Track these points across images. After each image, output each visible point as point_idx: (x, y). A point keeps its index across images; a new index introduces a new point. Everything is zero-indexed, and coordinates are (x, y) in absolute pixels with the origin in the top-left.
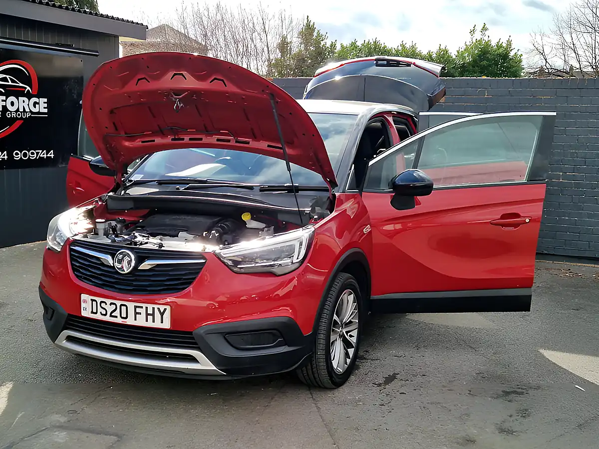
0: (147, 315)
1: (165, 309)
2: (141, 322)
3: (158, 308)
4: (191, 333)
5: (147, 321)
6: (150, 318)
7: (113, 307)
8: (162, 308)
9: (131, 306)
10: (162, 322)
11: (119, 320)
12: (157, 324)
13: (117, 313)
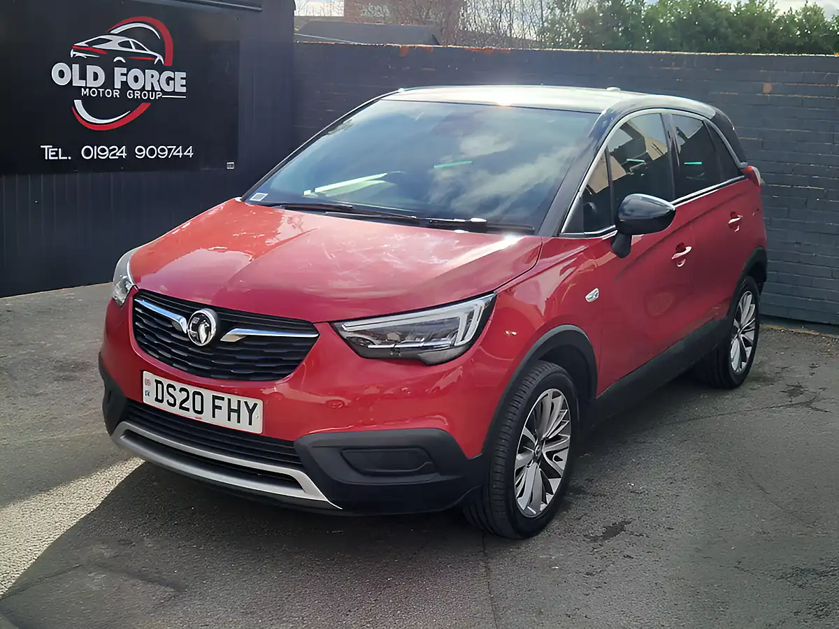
0: (230, 410)
1: (255, 405)
2: (221, 420)
3: (246, 403)
4: (291, 443)
5: (229, 419)
6: (234, 415)
7: (184, 395)
8: (251, 402)
9: (208, 395)
10: (250, 424)
11: (191, 415)
12: (244, 426)
13: (188, 404)
